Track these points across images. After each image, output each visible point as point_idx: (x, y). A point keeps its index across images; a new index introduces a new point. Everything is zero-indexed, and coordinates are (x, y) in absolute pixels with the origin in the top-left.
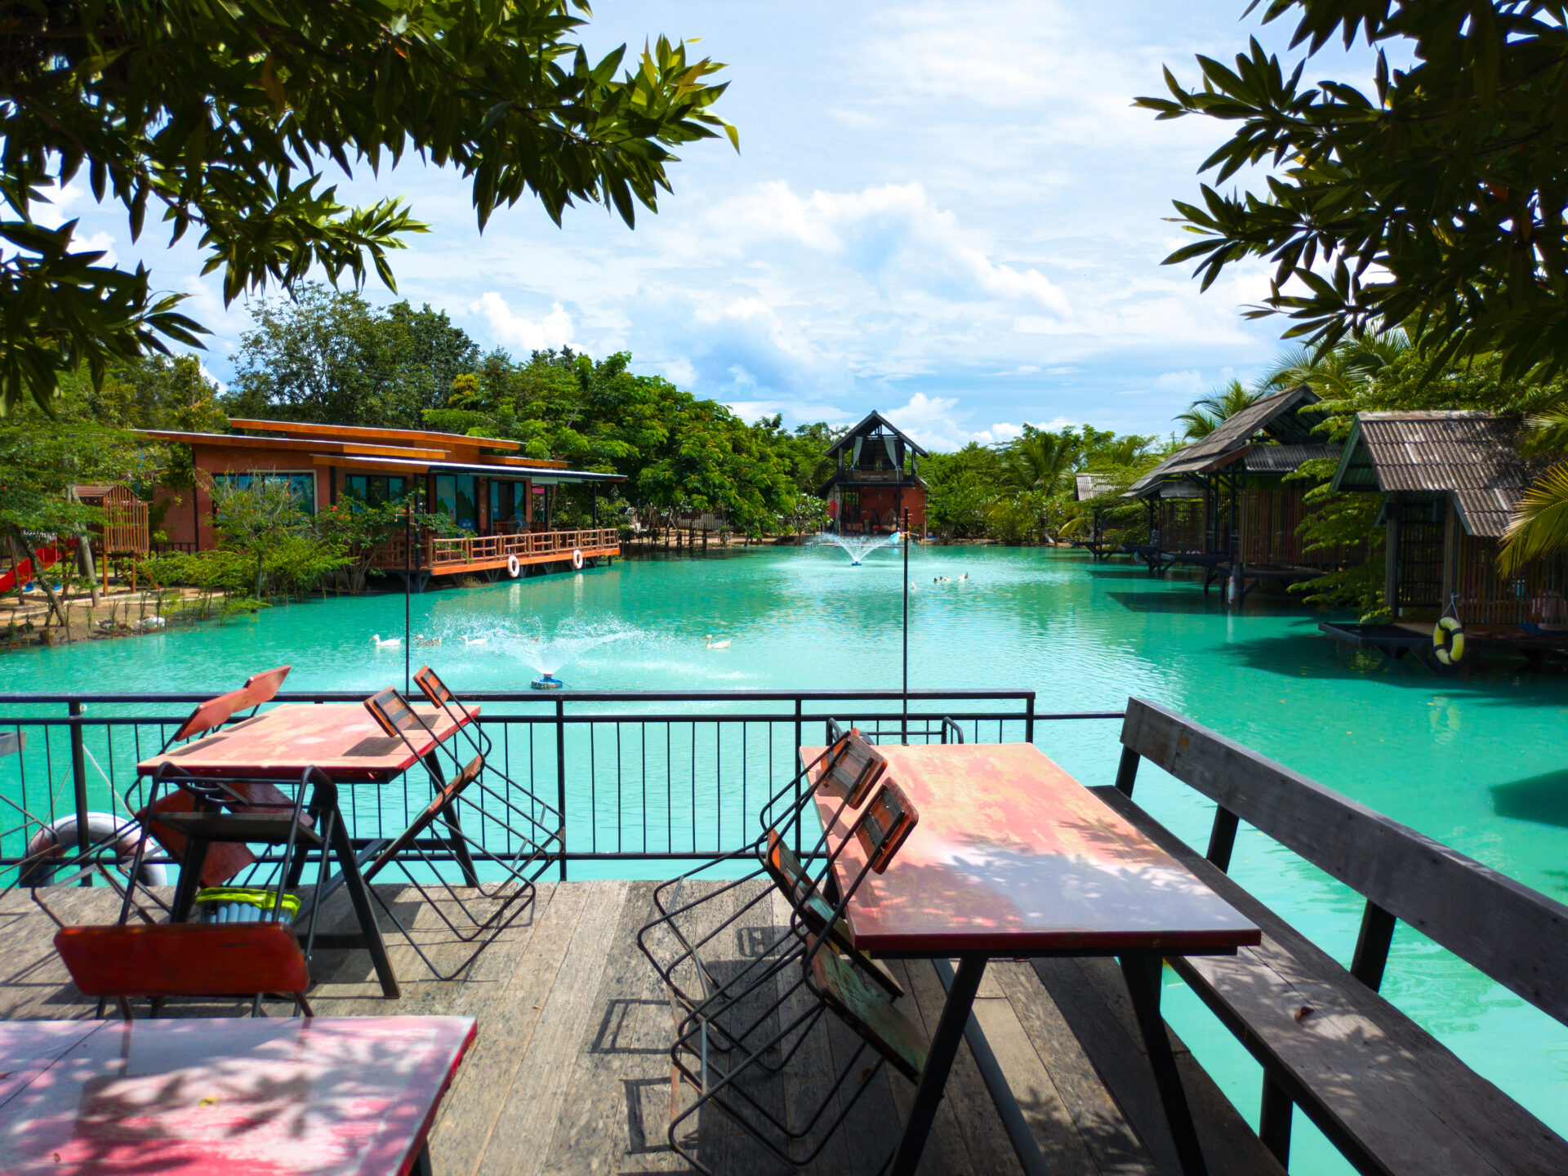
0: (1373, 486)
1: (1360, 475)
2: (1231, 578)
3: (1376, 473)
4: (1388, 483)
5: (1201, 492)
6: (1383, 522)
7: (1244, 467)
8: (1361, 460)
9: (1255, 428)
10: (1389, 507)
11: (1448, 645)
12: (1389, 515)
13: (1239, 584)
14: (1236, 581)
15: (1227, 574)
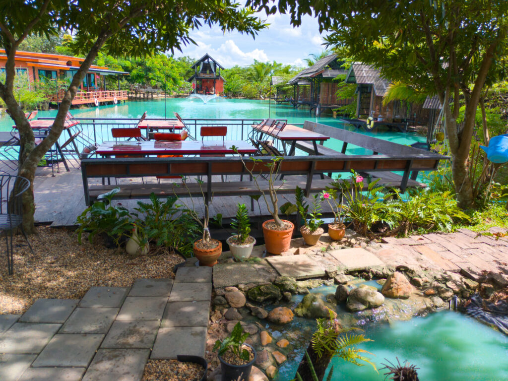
0: (354, 82)
1: (352, 79)
2: (317, 108)
3: (355, 79)
4: (358, 81)
5: (310, 83)
6: (357, 92)
7: (322, 76)
8: (352, 75)
9: (325, 64)
10: (359, 89)
11: (370, 124)
12: (358, 90)
13: (320, 110)
14: (319, 109)
15: (316, 107)
